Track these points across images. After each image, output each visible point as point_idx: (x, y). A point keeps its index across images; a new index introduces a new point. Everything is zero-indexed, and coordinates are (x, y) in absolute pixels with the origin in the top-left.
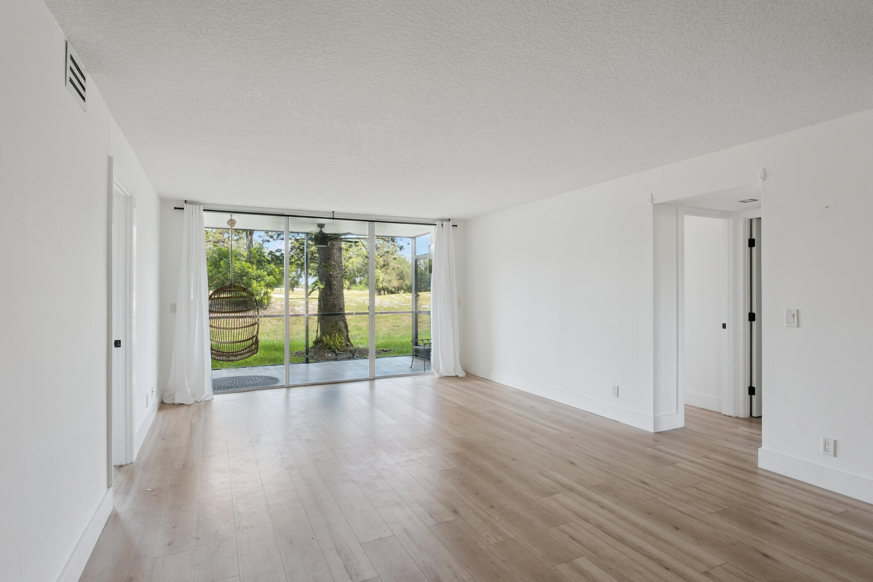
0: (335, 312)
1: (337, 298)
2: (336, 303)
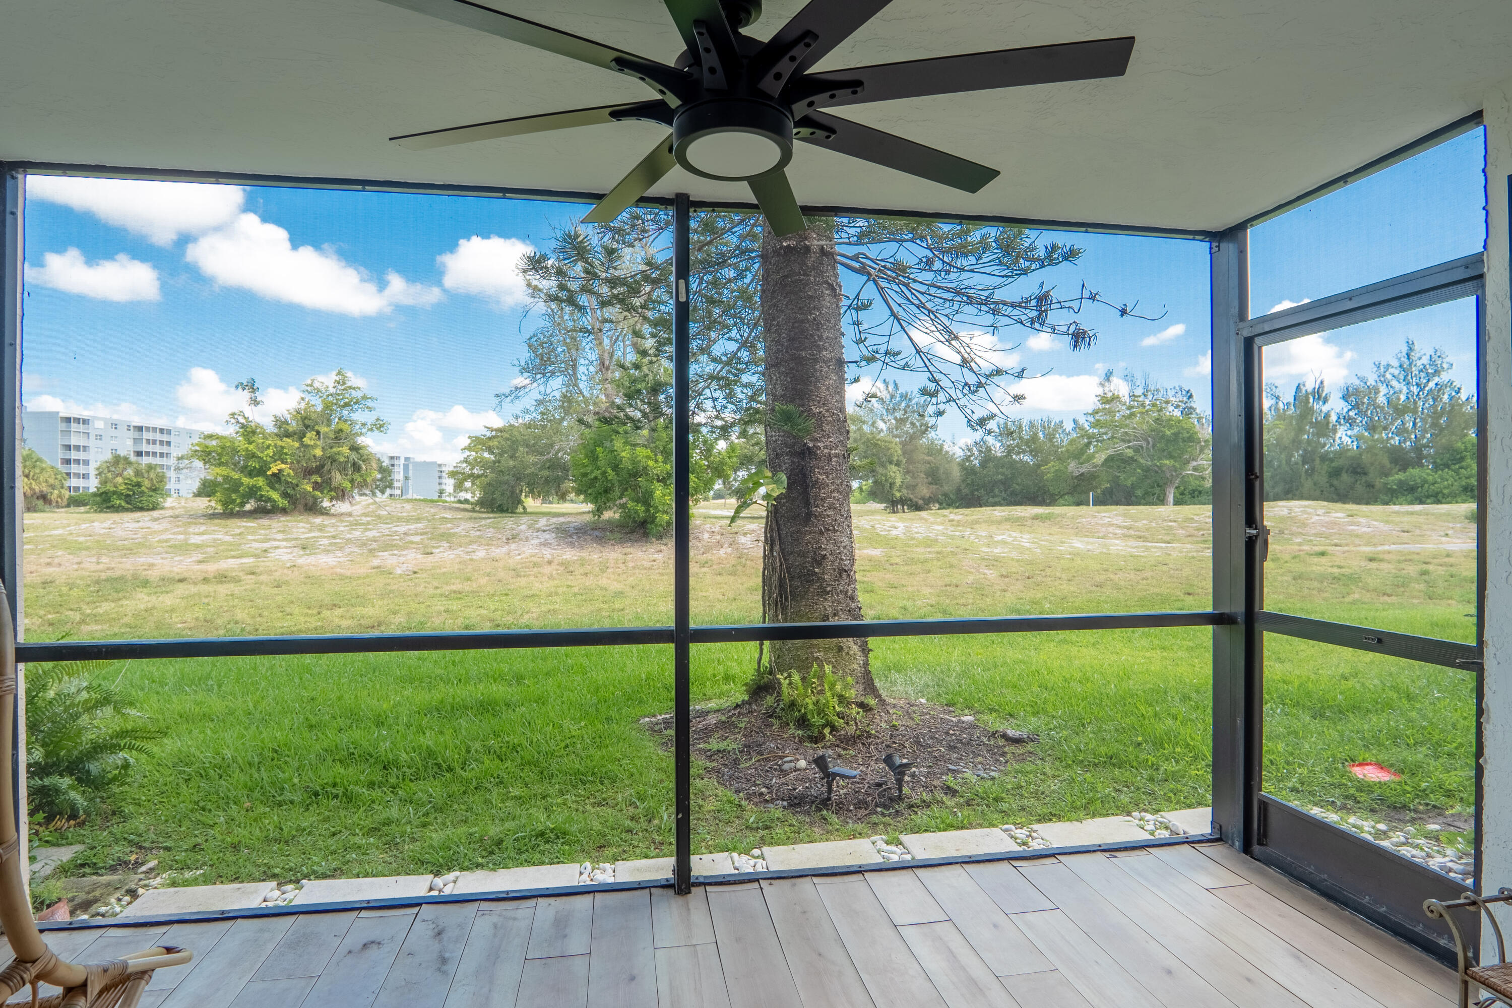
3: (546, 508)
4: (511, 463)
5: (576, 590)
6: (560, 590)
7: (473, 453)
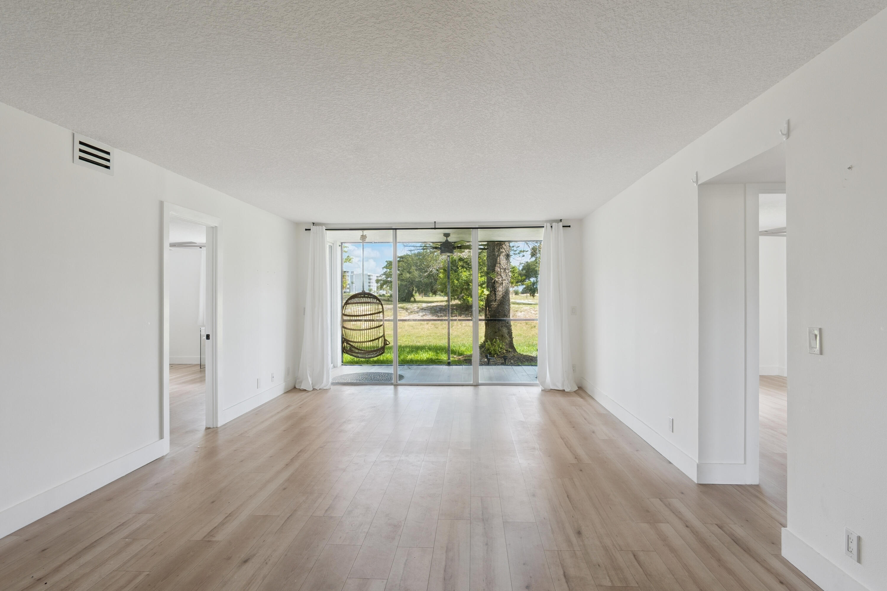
0: (499, 318)
1: (501, 304)
2: (500, 309)
3: (426, 299)
4: (408, 275)
5: (439, 334)
6: (432, 335)
7: (388, 270)
